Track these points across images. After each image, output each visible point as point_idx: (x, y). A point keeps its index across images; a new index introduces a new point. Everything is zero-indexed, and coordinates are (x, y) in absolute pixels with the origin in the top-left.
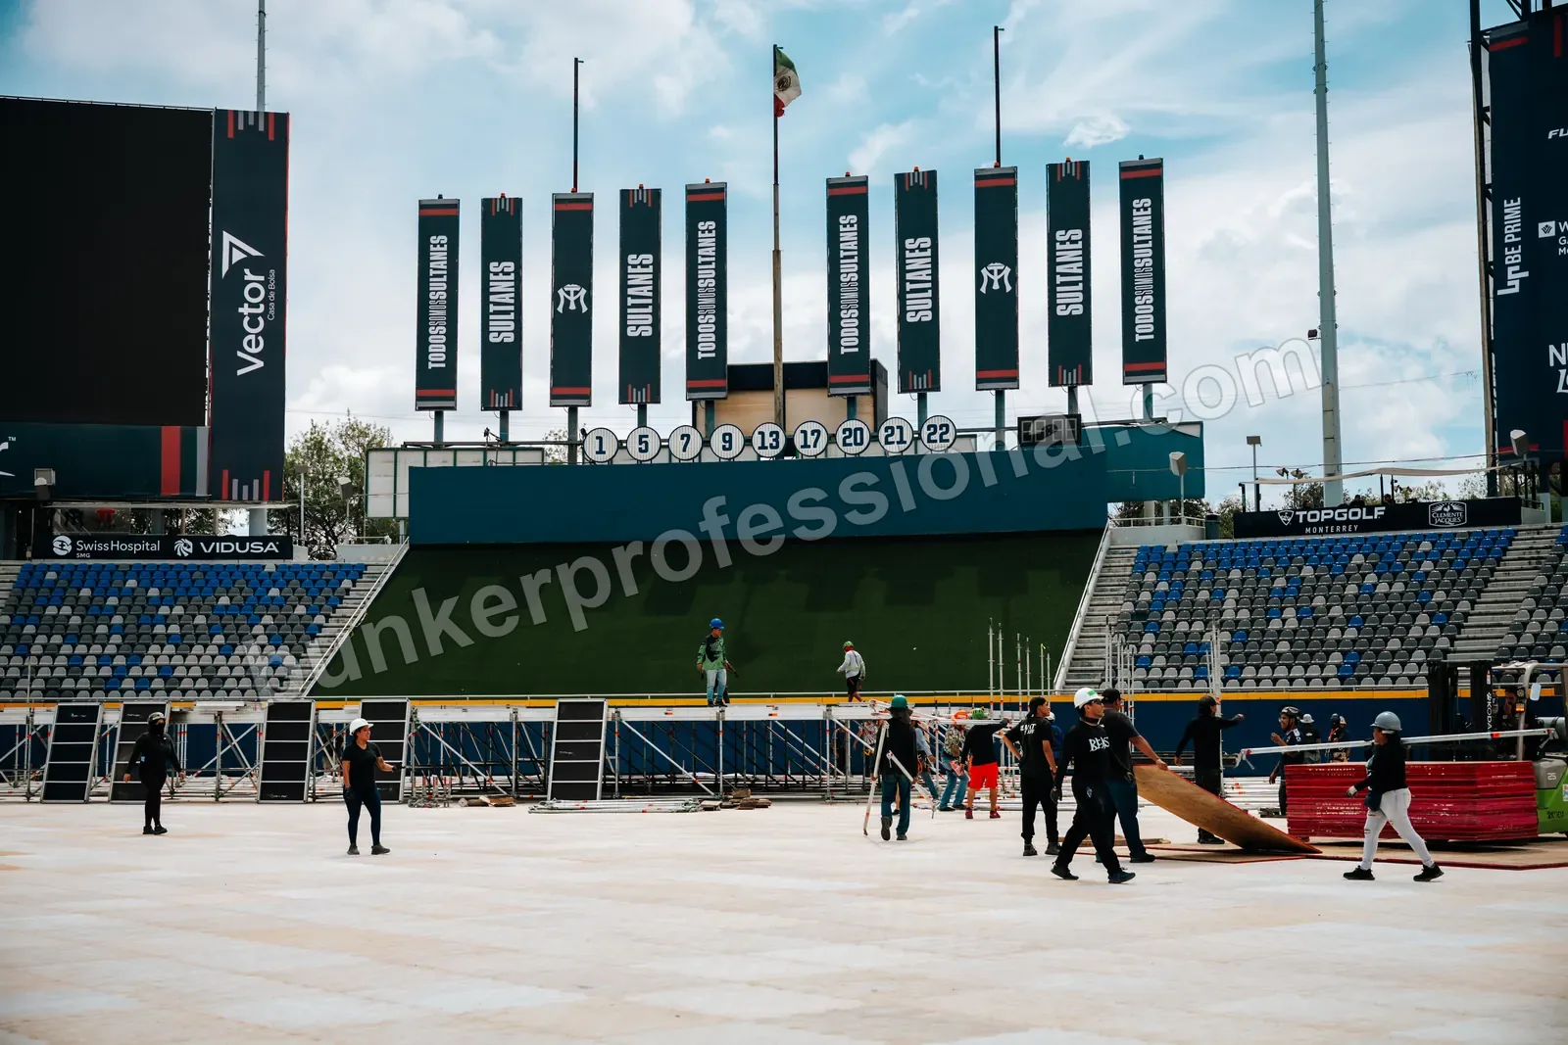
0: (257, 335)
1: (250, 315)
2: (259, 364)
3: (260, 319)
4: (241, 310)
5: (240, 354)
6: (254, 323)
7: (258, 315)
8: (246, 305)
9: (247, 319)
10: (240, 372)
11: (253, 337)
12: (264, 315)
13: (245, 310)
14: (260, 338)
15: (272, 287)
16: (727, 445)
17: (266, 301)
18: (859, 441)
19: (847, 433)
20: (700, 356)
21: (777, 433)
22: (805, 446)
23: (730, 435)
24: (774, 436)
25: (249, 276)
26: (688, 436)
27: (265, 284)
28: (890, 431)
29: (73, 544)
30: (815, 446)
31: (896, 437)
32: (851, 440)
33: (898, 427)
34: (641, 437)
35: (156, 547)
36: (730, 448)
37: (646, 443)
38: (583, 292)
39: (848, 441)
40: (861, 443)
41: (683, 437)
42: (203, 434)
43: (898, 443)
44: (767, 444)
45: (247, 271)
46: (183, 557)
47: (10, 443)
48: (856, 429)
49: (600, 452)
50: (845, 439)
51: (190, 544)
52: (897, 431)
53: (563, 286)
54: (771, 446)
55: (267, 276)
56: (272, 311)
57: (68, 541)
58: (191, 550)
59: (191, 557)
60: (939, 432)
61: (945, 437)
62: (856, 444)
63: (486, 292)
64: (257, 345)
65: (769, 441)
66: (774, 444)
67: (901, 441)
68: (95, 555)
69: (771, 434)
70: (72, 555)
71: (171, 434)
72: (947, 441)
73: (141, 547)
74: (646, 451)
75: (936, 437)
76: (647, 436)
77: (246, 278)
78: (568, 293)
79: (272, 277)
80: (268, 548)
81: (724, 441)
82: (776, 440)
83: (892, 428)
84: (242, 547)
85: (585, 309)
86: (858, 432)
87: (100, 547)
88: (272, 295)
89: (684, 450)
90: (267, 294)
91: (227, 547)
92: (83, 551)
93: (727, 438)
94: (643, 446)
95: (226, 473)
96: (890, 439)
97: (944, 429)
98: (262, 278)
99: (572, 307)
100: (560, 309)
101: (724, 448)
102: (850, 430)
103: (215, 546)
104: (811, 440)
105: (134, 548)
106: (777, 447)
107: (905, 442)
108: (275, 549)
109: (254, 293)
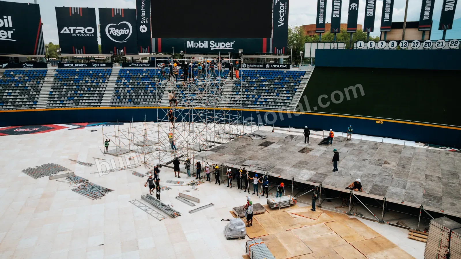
0: (282, 17)
1: (281, 13)
2: (283, 24)
3: (283, 14)
4: (279, 12)
5: (279, 22)
6: (282, 15)
7: (283, 13)
8: (280, 11)
9: (280, 14)
10: (279, 26)
11: (282, 18)
12: (284, 13)
13: (280, 12)
14: (283, 18)
15: (286, 6)
16: (393, 45)
17: (284, 10)
18: (429, 45)
19: (426, 43)
20: (385, 21)
21: (406, 43)
22: (414, 46)
23: (394, 43)
24: (406, 44)
25: (281, 4)
26: (383, 43)
27: (284, 6)
28: (439, 43)
29: (246, 65)
30: (416, 46)
31: (441, 44)
32: (427, 45)
33: (441, 42)
34: (371, 43)
35: (262, 66)
36: (393, 46)
37: (372, 44)
38: (357, 5)
39: (426, 45)
40: (430, 46)
41: (381, 43)
42: (271, 39)
43: (441, 46)
44: (403, 45)
45: (281, 3)
46: (267, 68)
47: (234, 42)
48: (429, 42)
49: (360, 46)
50: (425, 45)
51: (269, 65)
52: (441, 43)
53: (352, 4)
54: (404, 46)
55: (285, 4)
56: (286, 12)
57: (245, 64)
58: (269, 67)
59: (269, 68)
60: (454, 43)
61: (456, 45)
62: (428, 46)
63: (333, 5)
64: (282, 20)
65: (404, 45)
66: (405, 45)
67: (442, 46)
68: (250, 67)
69: (405, 43)
70: (246, 68)
71: (265, 40)
72: (457, 46)
73: (259, 66)
74: (372, 46)
75: (453, 45)
76: (372, 43)
77: (280, 5)
78: (353, 5)
79: (286, 4)
80: (285, 67)
81: (392, 44)
82: (406, 45)
83: (440, 42)
84: (279, 66)
85: (357, 9)
86: (429, 43)
87: (251, 66)
88: (286, 8)
89: (381, 46)
90: (285, 8)
91: (276, 66)
92: (248, 67)
93: (393, 44)
94: (371, 45)
95: (275, 48)
96: (439, 45)
97: (456, 43)
98: (284, 4)
99: (354, 9)
100: (351, 9)
101: (392, 46)
102: (427, 42)
103: (274, 66)
104: (416, 45)
105: (258, 66)
106: (406, 46)
107: (443, 46)
108: (286, 67)
109: (282, 8)
